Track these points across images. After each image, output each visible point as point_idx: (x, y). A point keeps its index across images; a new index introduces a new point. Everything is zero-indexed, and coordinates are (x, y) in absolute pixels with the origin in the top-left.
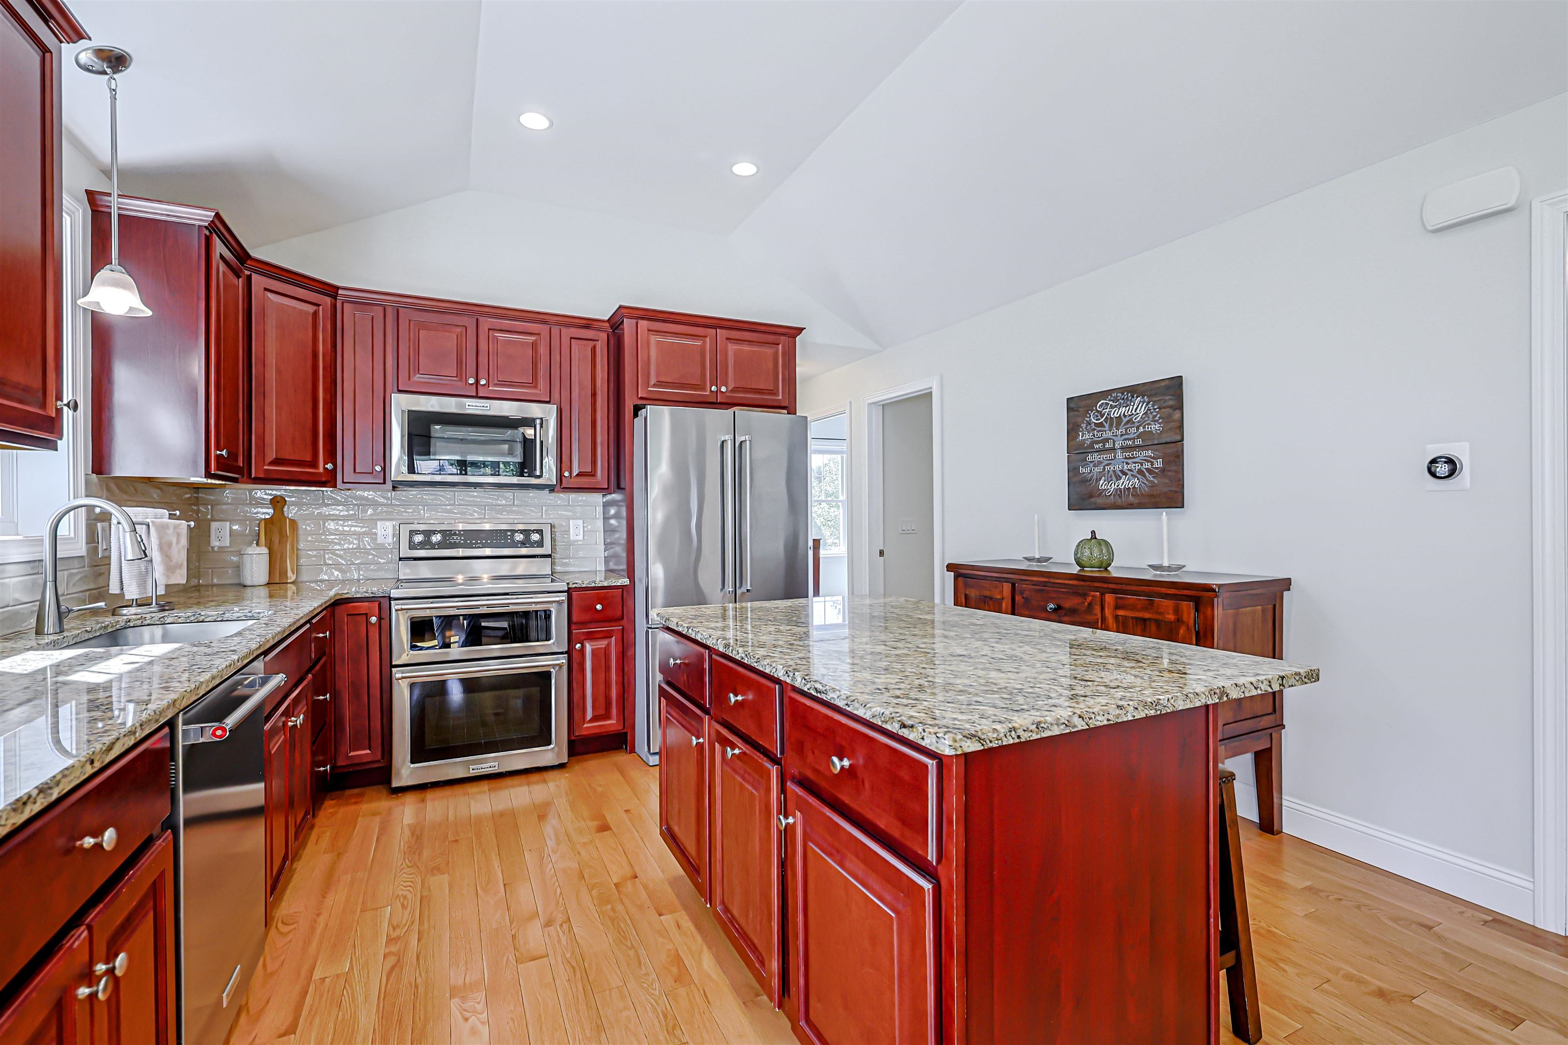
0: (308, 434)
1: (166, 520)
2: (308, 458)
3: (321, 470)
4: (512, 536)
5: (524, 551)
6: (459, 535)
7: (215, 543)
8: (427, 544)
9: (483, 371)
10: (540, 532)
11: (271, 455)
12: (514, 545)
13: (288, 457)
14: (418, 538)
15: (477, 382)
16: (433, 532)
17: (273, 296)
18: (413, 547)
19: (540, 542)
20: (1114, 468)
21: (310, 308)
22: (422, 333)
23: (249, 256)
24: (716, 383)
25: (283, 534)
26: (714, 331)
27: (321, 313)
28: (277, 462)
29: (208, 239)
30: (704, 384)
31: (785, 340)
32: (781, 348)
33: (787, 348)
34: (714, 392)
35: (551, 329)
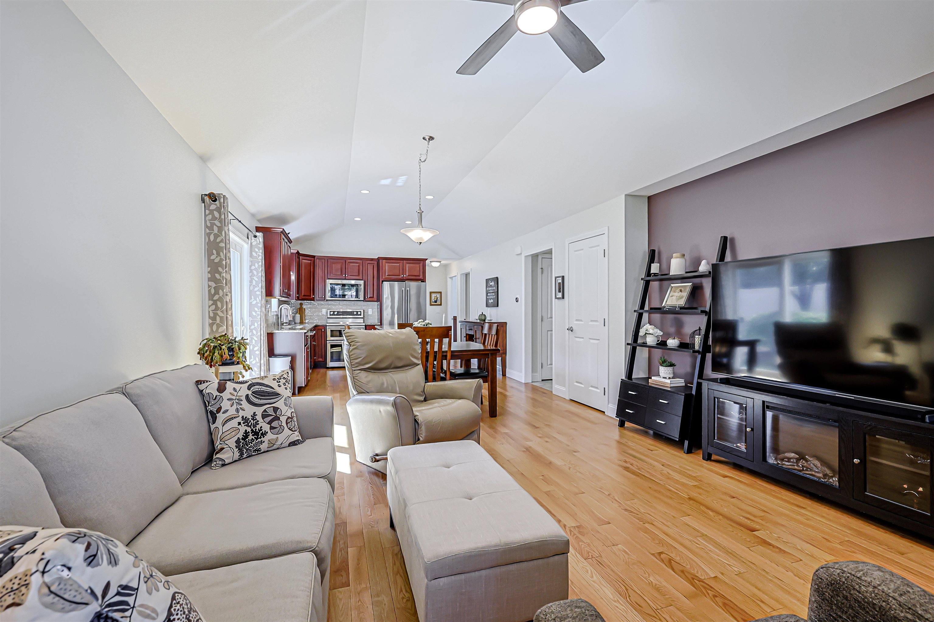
0: (309, 289)
2: (309, 295)
3: (311, 297)
4: (354, 313)
5: (356, 317)
6: (341, 312)
8: (334, 314)
9: (347, 273)
11: (303, 294)
13: (306, 295)
14: (332, 313)
15: (345, 276)
16: (335, 312)
17: (303, 260)
18: (330, 315)
19: (360, 315)
20: (490, 297)
21: (310, 262)
22: (333, 265)
23: (300, 253)
24: (403, 274)
25: (302, 312)
26: (403, 261)
27: (312, 262)
28: (304, 296)
29: (296, 255)
30: (400, 275)
31: (422, 262)
32: (421, 264)
33: (423, 264)
34: (402, 277)
35: (363, 261)
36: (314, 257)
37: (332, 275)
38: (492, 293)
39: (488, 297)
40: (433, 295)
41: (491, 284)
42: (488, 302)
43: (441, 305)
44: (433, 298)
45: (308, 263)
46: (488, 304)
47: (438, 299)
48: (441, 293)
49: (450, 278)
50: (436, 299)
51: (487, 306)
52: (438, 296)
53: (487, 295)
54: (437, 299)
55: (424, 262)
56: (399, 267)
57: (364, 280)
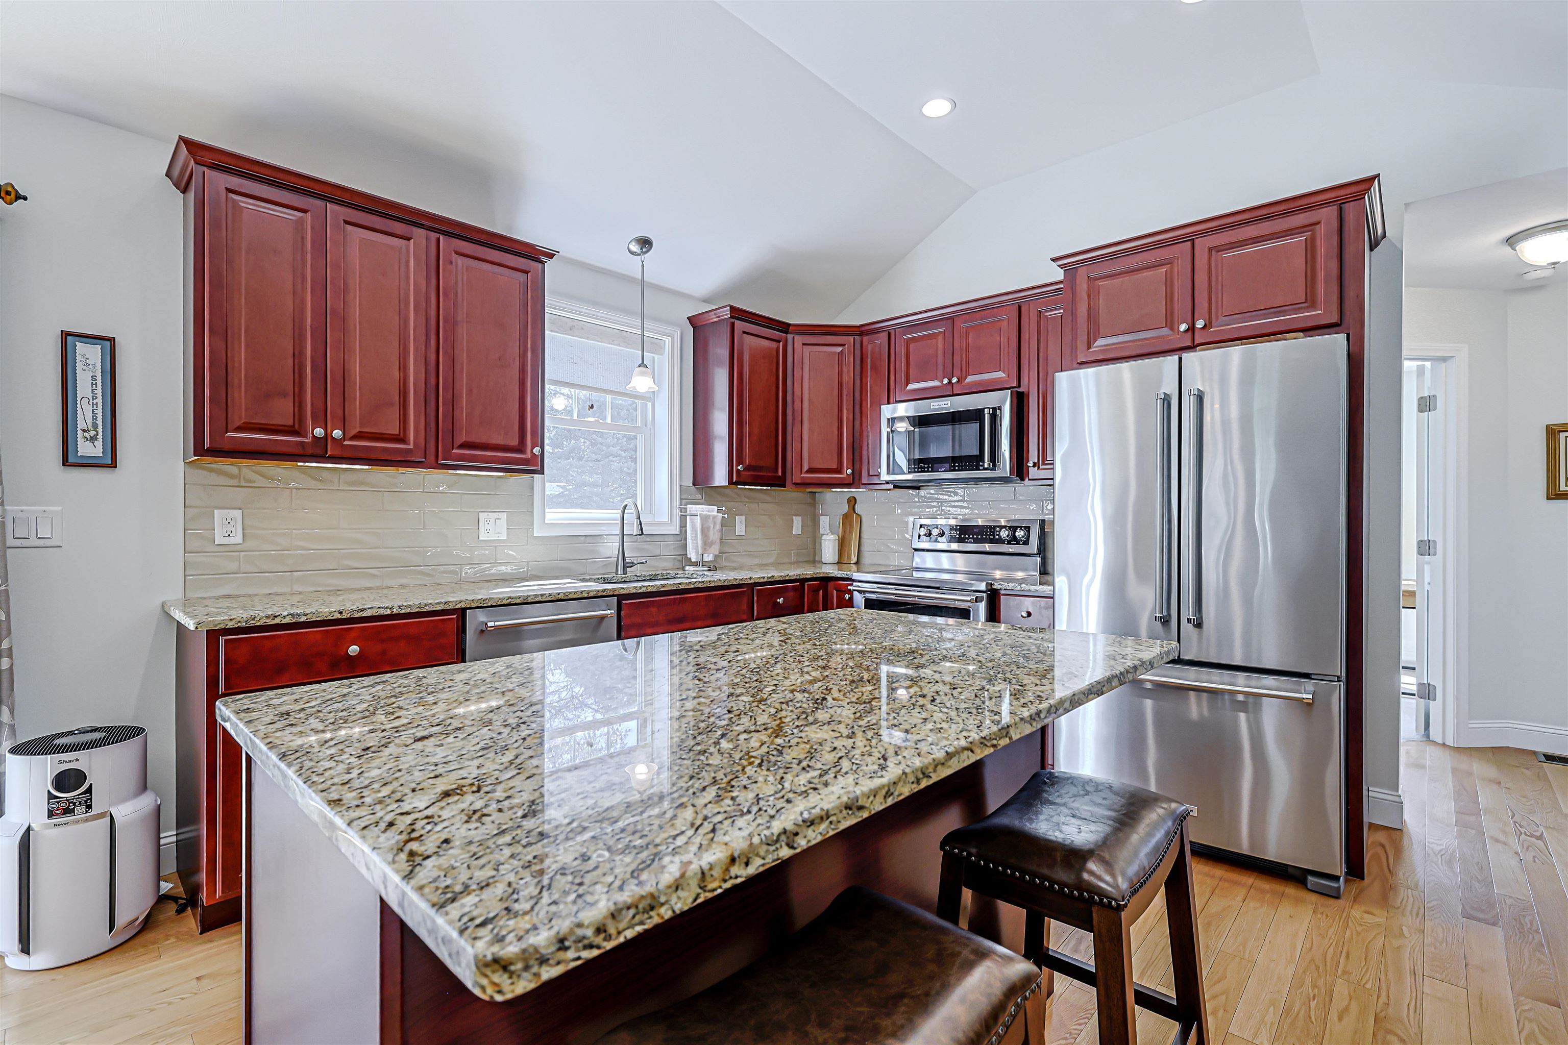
0: (834, 447)
2: (834, 466)
3: (844, 475)
4: (1000, 532)
9: (957, 370)
10: (1027, 528)
11: (806, 466)
13: (819, 466)
14: (924, 532)
15: (950, 381)
17: (809, 348)
18: (920, 539)
19: (1026, 541)
21: (837, 349)
22: (912, 346)
23: (789, 325)
24: (1190, 321)
25: (851, 526)
26: (1189, 243)
27: (846, 351)
28: (810, 471)
29: (733, 324)
30: (1171, 324)
31: (1333, 211)
32: (1321, 230)
33: (1335, 224)
34: (1186, 331)
35: (1020, 307)
37: (911, 387)
45: (833, 353)
55: (1350, 209)
56: (1169, 282)
57: (1020, 390)
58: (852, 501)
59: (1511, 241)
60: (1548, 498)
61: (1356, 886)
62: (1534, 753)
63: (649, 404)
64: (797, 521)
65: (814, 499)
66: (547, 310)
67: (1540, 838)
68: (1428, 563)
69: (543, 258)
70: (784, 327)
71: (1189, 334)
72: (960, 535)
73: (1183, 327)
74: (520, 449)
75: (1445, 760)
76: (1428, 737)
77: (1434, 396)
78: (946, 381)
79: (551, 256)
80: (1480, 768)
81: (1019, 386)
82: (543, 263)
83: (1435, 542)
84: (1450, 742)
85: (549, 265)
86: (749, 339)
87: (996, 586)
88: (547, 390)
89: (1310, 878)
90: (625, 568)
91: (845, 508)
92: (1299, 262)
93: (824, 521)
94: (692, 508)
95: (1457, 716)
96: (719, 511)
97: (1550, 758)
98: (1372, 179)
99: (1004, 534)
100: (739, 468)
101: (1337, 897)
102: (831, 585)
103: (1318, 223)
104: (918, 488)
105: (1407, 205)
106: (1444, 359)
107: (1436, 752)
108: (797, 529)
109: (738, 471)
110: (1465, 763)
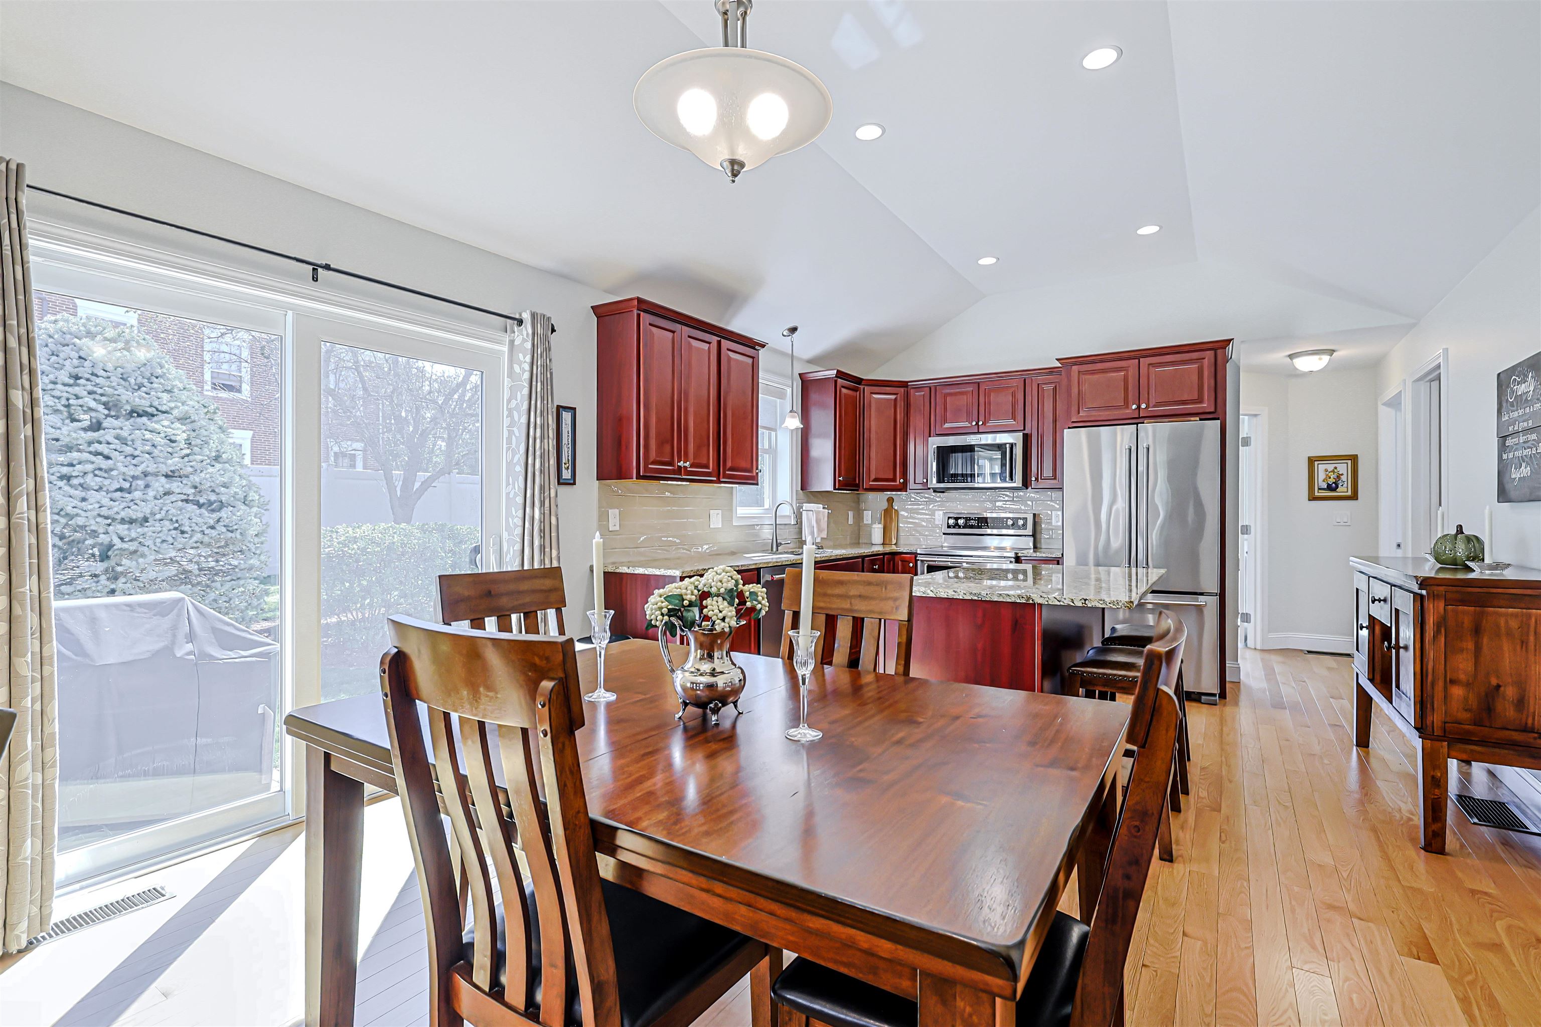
0: (892, 464)
1: (821, 509)
2: (891, 477)
3: (898, 483)
4: (1007, 521)
5: (1011, 532)
6: (975, 520)
7: (865, 522)
8: (957, 525)
9: (982, 417)
10: (1025, 519)
11: (873, 477)
12: (1008, 527)
13: (880, 477)
14: (951, 522)
15: (977, 424)
16: (960, 518)
17: (875, 396)
18: (949, 527)
19: (1024, 526)
20: (1518, 454)
21: (893, 397)
22: (948, 399)
23: (862, 379)
24: (1137, 402)
25: (891, 518)
26: (1137, 360)
27: (899, 398)
28: (876, 480)
29: (836, 381)
30: (1127, 405)
31: (1210, 354)
32: (1206, 361)
33: (1213, 360)
34: (1135, 409)
35: (1025, 380)
36: (904, 384)
37: (947, 425)
38: (1526, 431)
39: (1505, 456)
40: (1321, 470)
41: (1521, 389)
42: (1506, 479)
43: (1354, 496)
44: (1322, 476)
45: (891, 400)
46: (1509, 487)
47: (1344, 478)
48: (1354, 459)
49: (1388, 404)
50: (1331, 481)
51: (1503, 495)
52: (1343, 468)
53: (1503, 447)
54: (1339, 477)
55: (1219, 351)
56: (1126, 379)
57: (1025, 432)
58: (890, 500)
59: (1291, 356)
60: (1309, 500)
61: (1223, 701)
62: (1301, 651)
63: (773, 434)
64: (851, 514)
65: (859, 499)
66: (760, 381)
67: (1304, 682)
68: (1247, 540)
69: (757, 347)
70: (859, 381)
71: (1137, 411)
72: (978, 523)
73: (1134, 407)
74: (750, 471)
75: (1258, 655)
76: (1246, 645)
77: (1250, 437)
78: (974, 423)
79: (763, 346)
80: (1275, 658)
81: (1024, 429)
82: (758, 350)
83: (1250, 526)
84: (1258, 647)
85: (762, 352)
86: (844, 391)
87: (1019, 555)
88: (759, 432)
89: (1203, 697)
90: (777, 546)
91: (885, 505)
92: (1195, 378)
93: (867, 516)
94: (806, 506)
95: (1262, 630)
96: (824, 508)
97: (1309, 652)
98: (1230, 341)
99: (1010, 522)
100: (841, 479)
101: (1216, 705)
102: (897, 558)
103: (1204, 359)
104: (943, 492)
105: (1242, 342)
106: (1256, 415)
107: (1252, 652)
108: (851, 521)
109: (839, 480)
110: (1267, 656)
